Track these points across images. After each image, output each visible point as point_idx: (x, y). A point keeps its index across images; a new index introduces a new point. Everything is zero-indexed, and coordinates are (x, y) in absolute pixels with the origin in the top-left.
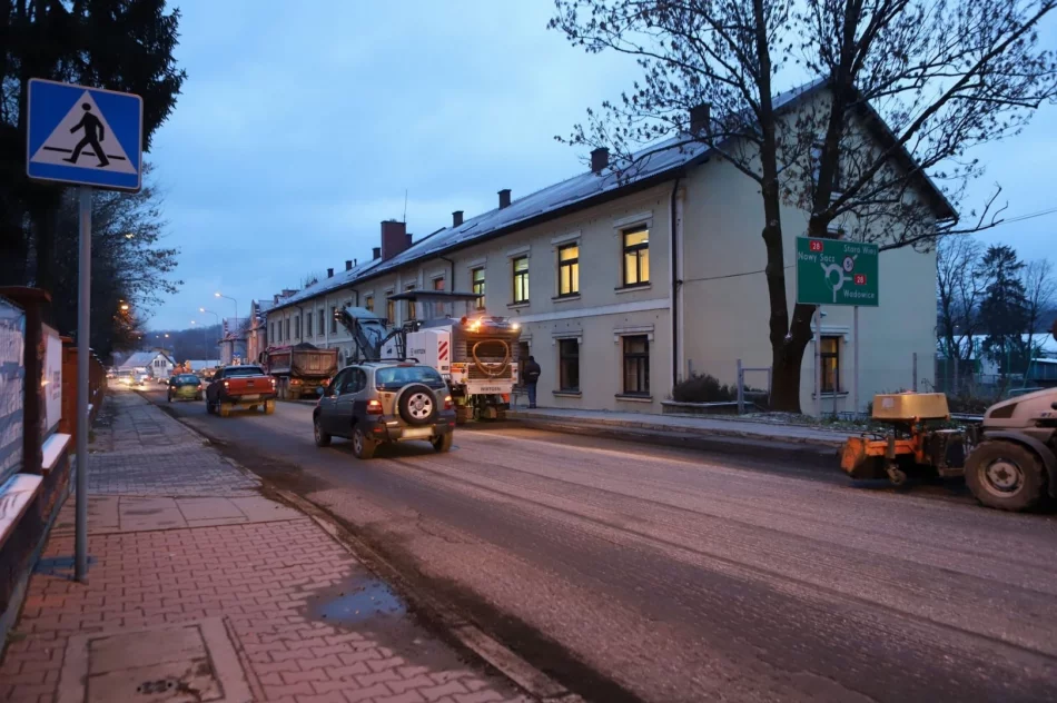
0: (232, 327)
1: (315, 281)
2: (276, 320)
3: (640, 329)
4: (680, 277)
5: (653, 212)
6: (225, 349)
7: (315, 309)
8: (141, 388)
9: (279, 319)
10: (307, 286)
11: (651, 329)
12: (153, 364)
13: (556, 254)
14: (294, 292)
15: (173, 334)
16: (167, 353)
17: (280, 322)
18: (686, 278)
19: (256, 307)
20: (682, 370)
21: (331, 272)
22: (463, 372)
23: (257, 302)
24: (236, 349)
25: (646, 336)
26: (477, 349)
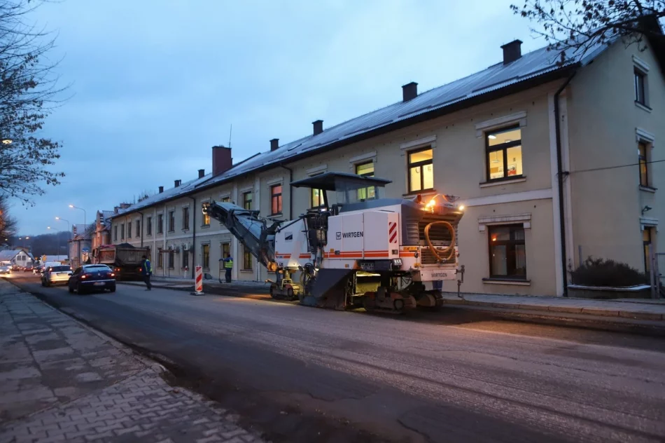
0: (81, 231)
1: (146, 197)
2: (119, 224)
3: (512, 219)
4: (566, 168)
5: (527, 113)
6: (74, 248)
7: (154, 215)
8: (8, 276)
9: (122, 223)
10: (140, 201)
11: (526, 218)
12: (16, 258)
13: (406, 157)
14: (129, 205)
15: (31, 238)
16: (27, 250)
17: (123, 225)
18: (573, 170)
19: (101, 215)
20: (570, 254)
21: (161, 189)
22: (416, 256)
23: (101, 212)
24: (83, 246)
25: (522, 225)
26: (429, 230)
